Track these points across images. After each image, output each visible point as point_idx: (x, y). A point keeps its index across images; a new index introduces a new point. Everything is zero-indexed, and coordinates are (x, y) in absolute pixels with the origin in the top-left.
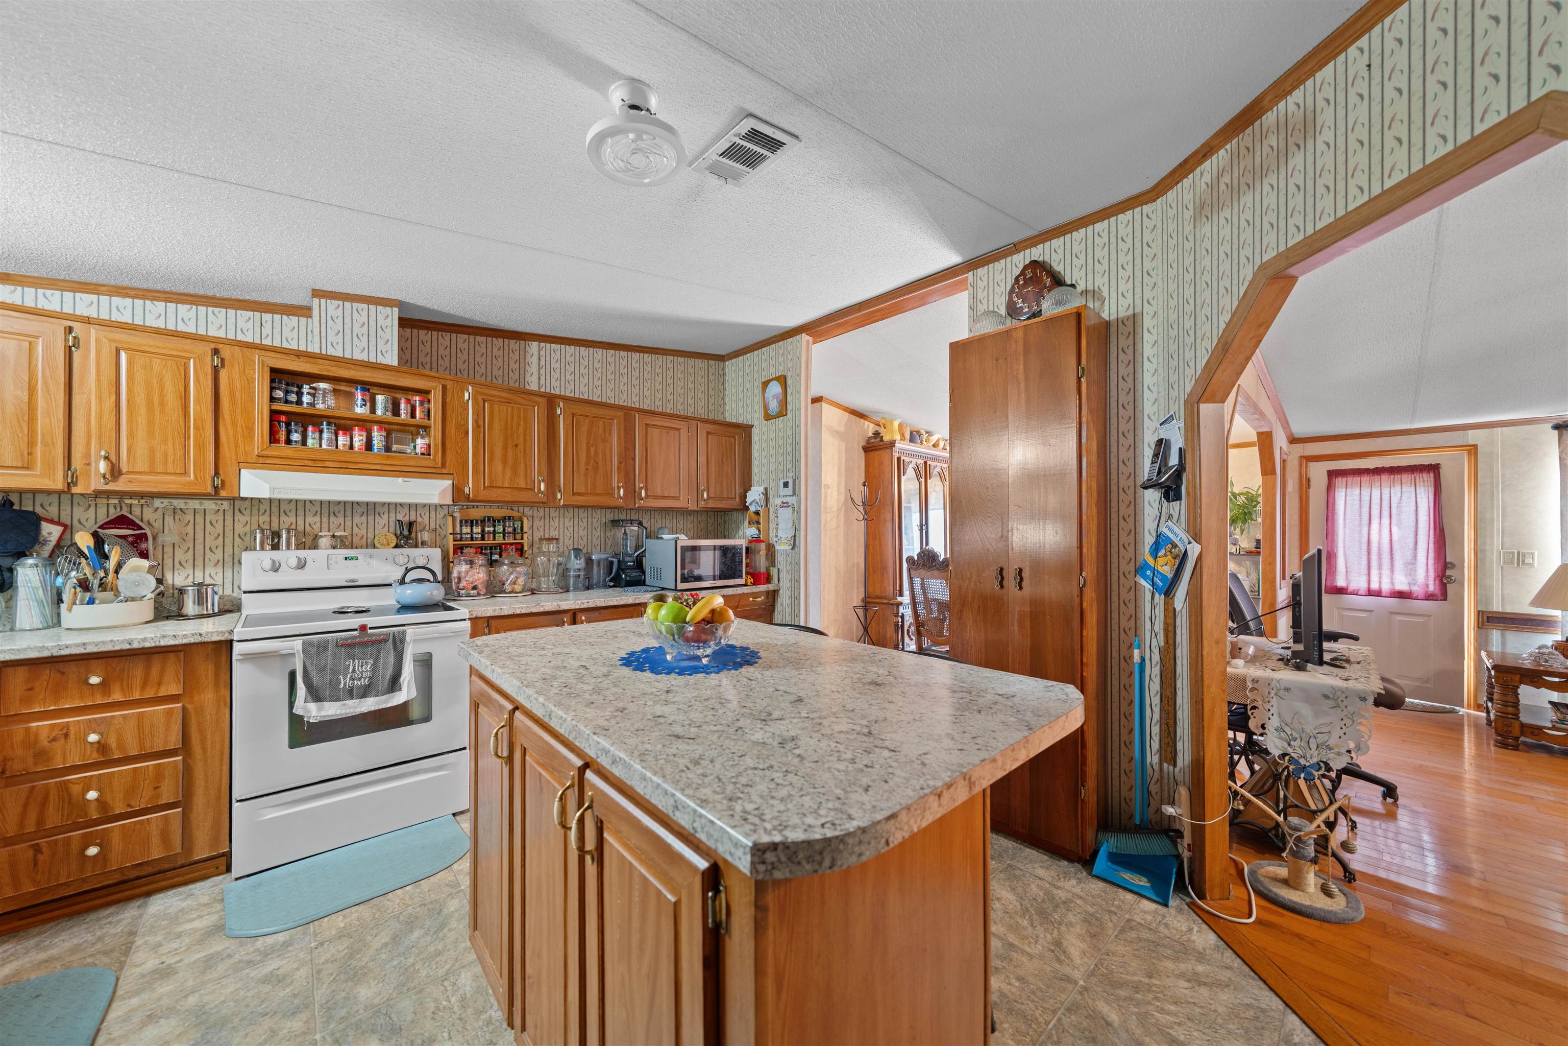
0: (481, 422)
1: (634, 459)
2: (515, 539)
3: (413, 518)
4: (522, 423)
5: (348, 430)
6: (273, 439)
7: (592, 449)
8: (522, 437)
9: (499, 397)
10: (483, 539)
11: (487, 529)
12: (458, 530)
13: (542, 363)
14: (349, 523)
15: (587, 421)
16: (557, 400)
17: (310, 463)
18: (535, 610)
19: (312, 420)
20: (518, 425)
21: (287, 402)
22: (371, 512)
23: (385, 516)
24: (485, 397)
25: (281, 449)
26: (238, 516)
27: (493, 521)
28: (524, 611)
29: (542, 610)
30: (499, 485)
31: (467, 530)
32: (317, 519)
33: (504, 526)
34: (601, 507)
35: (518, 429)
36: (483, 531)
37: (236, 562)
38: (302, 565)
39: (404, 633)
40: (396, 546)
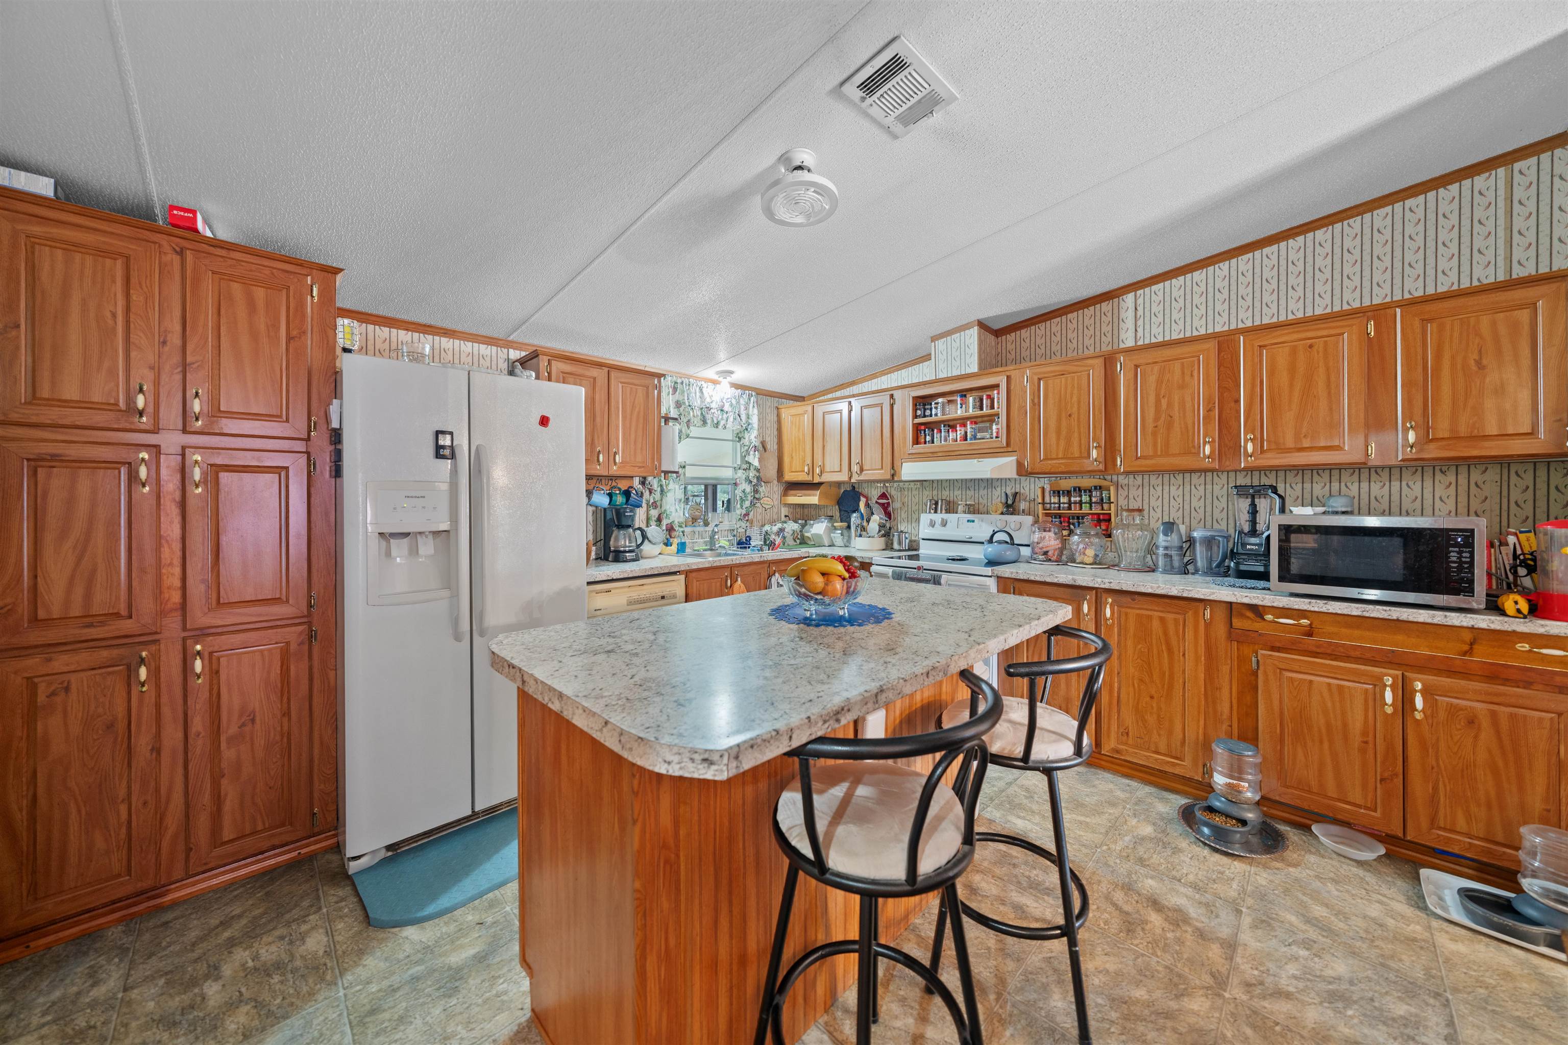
0: (1036, 400)
1: (1237, 401)
2: (1103, 509)
3: (1017, 490)
4: (1075, 391)
5: (953, 428)
6: (916, 441)
7: (1164, 402)
8: (1076, 406)
9: (1052, 372)
10: (1070, 508)
11: (1073, 499)
12: (1047, 500)
13: (1140, 312)
14: (977, 495)
15: (1156, 368)
16: (1117, 355)
17: (930, 455)
18: (1048, 580)
19: (932, 426)
20: (1072, 394)
21: (925, 416)
22: (990, 486)
23: (999, 489)
24: (1040, 376)
25: (920, 448)
26: (925, 492)
27: (1079, 490)
28: (1038, 579)
29: (1055, 581)
30: (1054, 456)
31: (1055, 500)
32: (960, 492)
33: (1090, 496)
34: (1183, 471)
35: (1071, 398)
36: (1070, 500)
37: (918, 520)
38: (944, 524)
39: (940, 577)
40: (1002, 513)
